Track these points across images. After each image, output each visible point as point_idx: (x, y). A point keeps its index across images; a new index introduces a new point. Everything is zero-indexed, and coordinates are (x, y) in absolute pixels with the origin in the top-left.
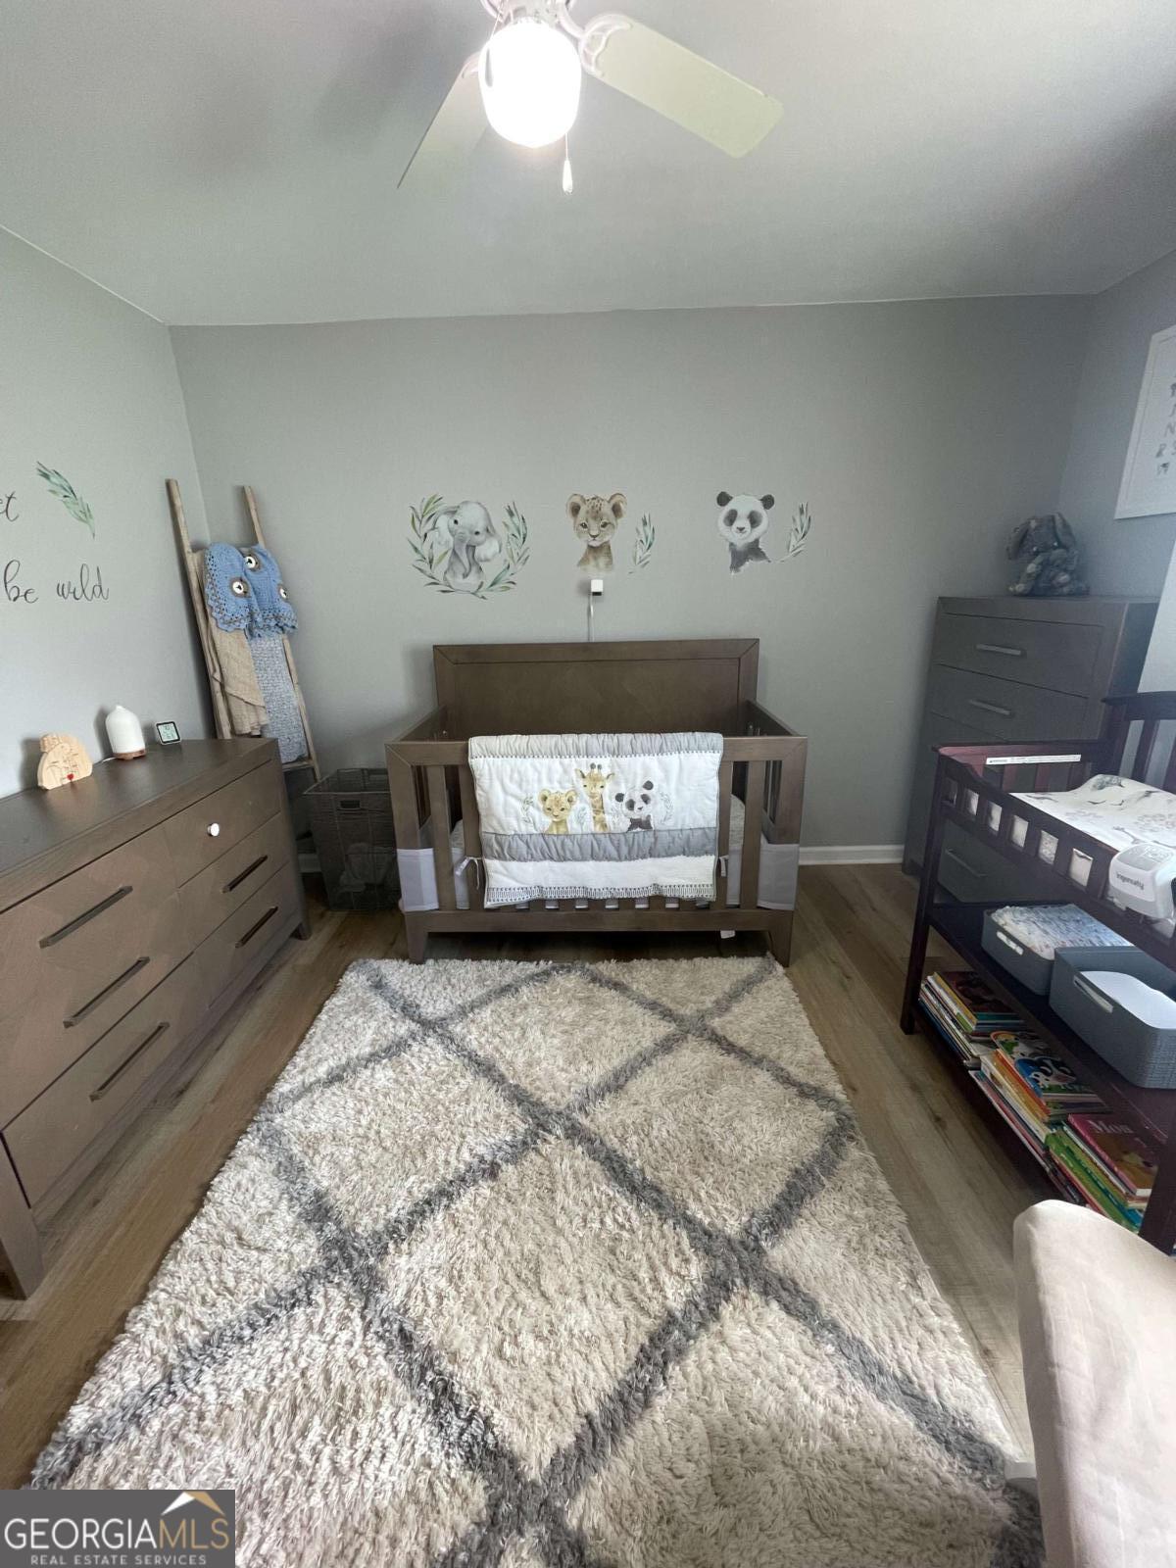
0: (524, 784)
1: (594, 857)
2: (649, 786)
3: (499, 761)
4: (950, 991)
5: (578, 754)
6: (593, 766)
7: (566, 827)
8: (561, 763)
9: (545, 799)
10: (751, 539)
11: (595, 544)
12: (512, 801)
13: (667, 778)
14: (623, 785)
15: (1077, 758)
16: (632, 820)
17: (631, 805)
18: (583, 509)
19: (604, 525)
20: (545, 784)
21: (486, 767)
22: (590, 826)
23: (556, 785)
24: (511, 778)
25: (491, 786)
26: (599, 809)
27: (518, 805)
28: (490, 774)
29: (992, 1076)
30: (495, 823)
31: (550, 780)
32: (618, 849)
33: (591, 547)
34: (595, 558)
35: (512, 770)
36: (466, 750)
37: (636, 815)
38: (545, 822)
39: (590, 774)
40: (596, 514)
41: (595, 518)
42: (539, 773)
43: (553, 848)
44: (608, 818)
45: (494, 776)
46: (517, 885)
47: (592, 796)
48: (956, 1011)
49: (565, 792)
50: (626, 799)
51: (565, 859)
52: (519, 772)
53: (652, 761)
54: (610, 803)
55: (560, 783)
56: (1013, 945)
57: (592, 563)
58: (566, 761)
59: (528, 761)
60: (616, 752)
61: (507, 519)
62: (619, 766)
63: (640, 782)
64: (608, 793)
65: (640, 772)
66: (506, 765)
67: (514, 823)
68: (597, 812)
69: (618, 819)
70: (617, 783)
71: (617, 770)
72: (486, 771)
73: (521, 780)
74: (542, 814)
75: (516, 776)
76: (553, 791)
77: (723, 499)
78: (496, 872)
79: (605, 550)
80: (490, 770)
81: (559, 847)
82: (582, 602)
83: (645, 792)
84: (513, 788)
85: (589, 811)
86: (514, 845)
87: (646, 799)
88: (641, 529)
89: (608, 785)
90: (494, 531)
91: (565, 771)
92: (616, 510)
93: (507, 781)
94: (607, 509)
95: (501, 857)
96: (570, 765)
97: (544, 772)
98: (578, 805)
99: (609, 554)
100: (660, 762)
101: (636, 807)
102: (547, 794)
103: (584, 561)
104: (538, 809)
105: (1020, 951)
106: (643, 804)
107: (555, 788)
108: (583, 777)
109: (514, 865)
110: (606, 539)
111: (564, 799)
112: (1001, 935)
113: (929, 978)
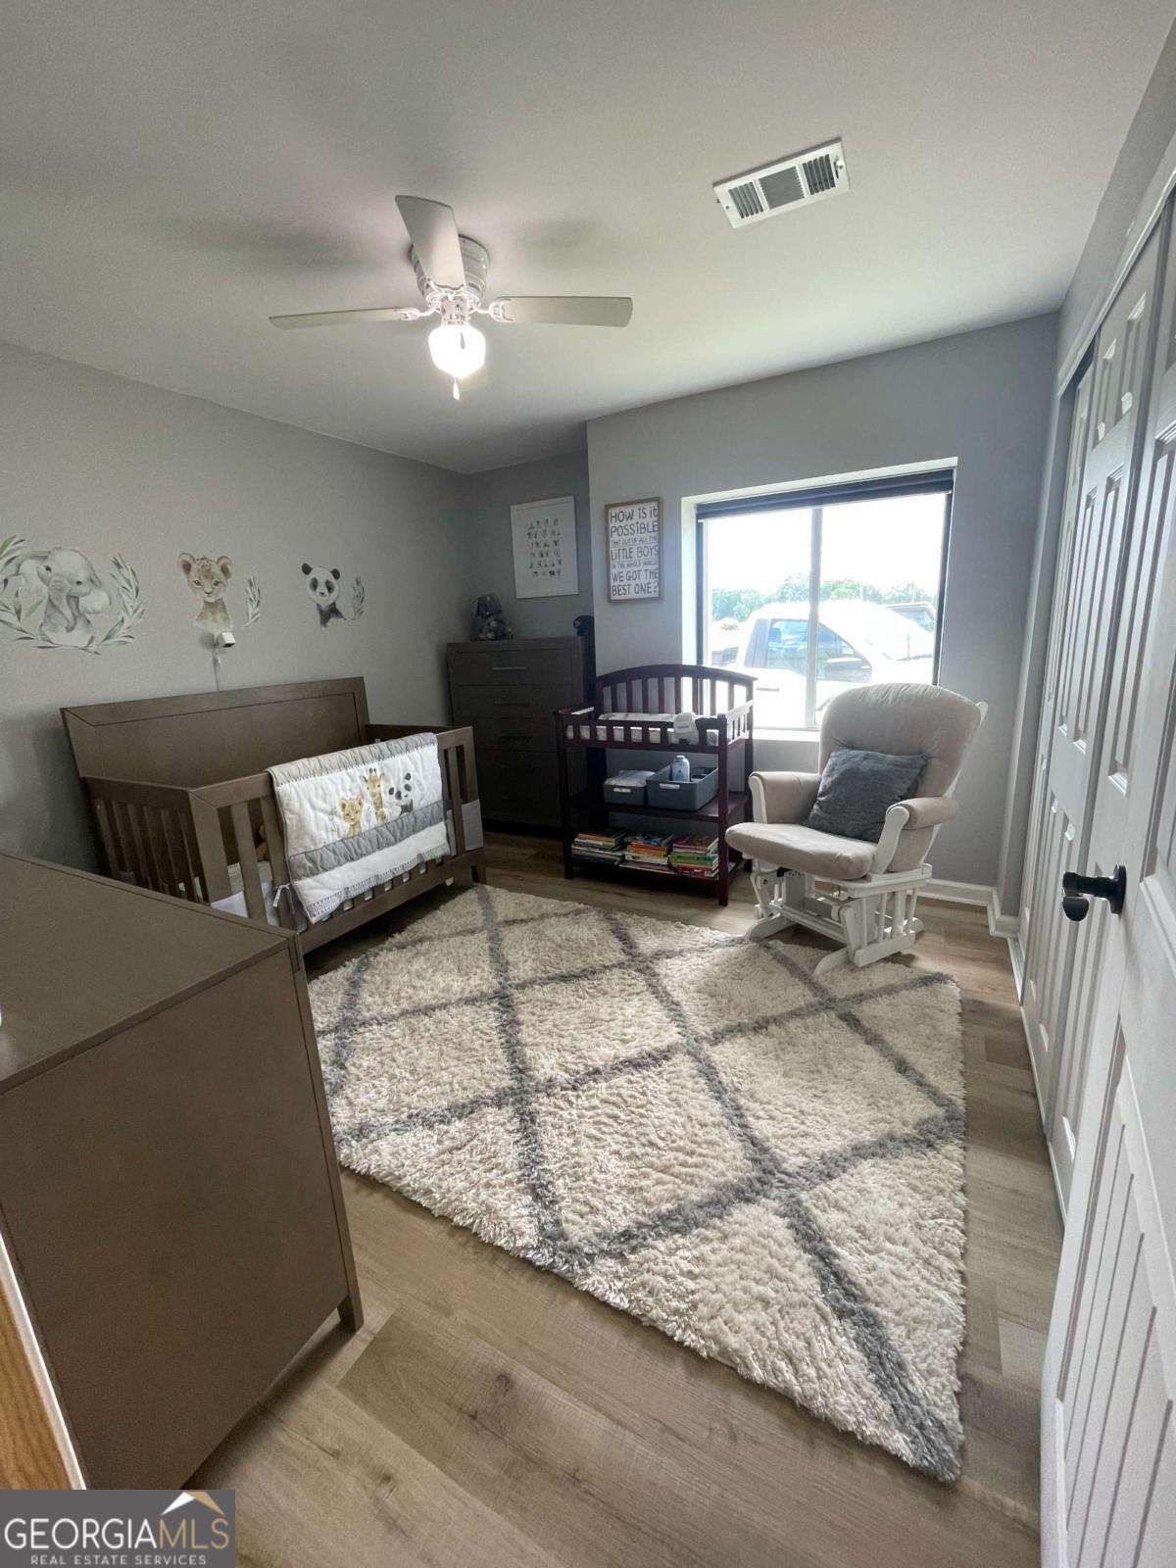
0: (328, 797)
1: (380, 847)
2: (408, 777)
3: (302, 782)
4: (592, 837)
5: (357, 763)
6: (371, 770)
7: (360, 827)
8: (348, 774)
9: (344, 806)
10: (331, 602)
11: (211, 600)
12: (322, 815)
13: (417, 769)
14: (392, 781)
15: (591, 709)
16: (402, 807)
17: (399, 796)
18: (194, 567)
19: (217, 584)
20: (342, 794)
21: (294, 791)
22: (375, 822)
23: (349, 793)
24: (317, 795)
25: (301, 805)
26: (379, 805)
27: (325, 817)
28: (299, 796)
29: (633, 857)
30: (308, 841)
31: (344, 790)
32: (394, 836)
33: (207, 604)
34: (213, 613)
35: (316, 789)
36: (270, 779)
37: (404, 802)
38: (345, 826)
39: (370, 778)
40: (208, 574)
41: (206, 577)
42: (336, 785)
43: (351, 850)
44: (386, 811)
45: (302, 797)
46: (331, 893)
47: (373, 795)
48: (601, 843)
49: (355, 797)
50: (395, 791)
51: (362, 856)
52: (322, 788)
53: (404, 757)
54: (386, 798)
55: (350, 790)
56: (624, 790)
57: (210, 618)
58: (350, 771)
59: (325, 777)
60: (380, 757)
61: (114, 570)
62: (387, 767)
63: (402, 776)
64: (384, 788)
65: (401, 767)
66: (309, 785)
67: (324, 835)
68: (377, 808)
69: (392, 811)
70: (387, 780)
71: (385, 771)
72: (294, 795)
73: (325, 794)
74: (343, 821)
75: (320, 792)
76: (348, 798)
77: (307, 570)
78: (312, 888)
79: (220, 606)
80: (297, 791)
81: (356, 845)
82: (208, 654)
83: (407, 782)
84: (320, 803)
85: (373, 810)
86: (325, 856)
87: (408, 788)
88: (248, 589)
89: (382, 783)
90: (101, 583)
91: (352, 780)
92: (225, 570)
93: (314, 799)
94: (216, 569)
95: (313, 873)
96: (354, 774)
97: (339, 782)
98: (366, 805)
99: (224, 609)
100: (410, 758)
101: (403, 795)
102: (344, 801)
103: (202, 616)
104: (340, 817)
105: (629, 791)
106: (407, 792)
107: (348, 796)
108: (366, 781)
109: (324, 876)
110: (220, 596)
111: (356, 803)
112: (616, 790)
113: (576, 840)
